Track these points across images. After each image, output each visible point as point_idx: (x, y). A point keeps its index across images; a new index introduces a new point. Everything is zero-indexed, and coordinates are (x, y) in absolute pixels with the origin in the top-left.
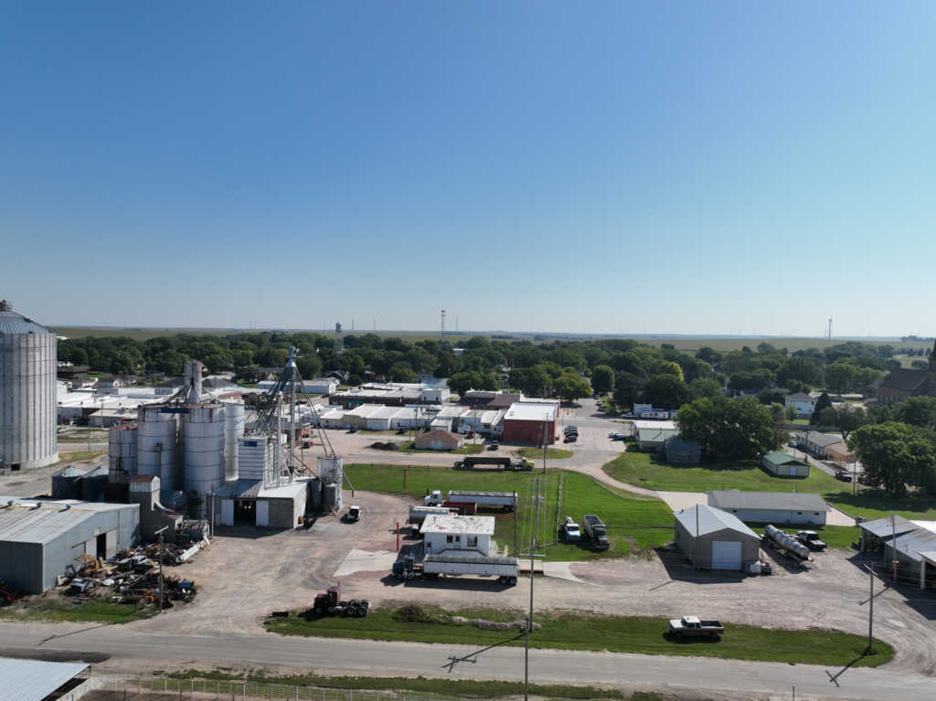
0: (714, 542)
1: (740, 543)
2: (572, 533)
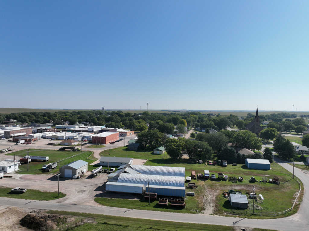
0: (65, 169)
1: (71, 170)
2: (43, 167)
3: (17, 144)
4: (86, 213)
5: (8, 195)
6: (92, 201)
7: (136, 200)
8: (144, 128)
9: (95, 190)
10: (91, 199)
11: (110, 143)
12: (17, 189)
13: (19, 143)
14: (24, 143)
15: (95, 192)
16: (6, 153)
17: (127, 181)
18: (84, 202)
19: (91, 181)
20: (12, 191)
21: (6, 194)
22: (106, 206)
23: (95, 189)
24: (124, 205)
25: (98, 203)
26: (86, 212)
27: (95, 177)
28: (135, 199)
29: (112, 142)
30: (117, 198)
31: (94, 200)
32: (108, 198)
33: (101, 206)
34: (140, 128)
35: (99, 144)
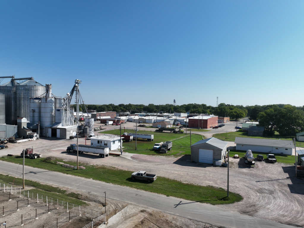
0: (200, 149)
1: (212, 151)
2: (155, 146)
3: (106, 125)
5: (128, 182)
8: (242, 115)
11: (211, 127)
12: (142, 174)
13: (108, 124)
14: (113, 125)
16: (99, 131)
20: (133, 176)
21: (125, 181)
29: (213, 126)
34: (237, 115)
35: (200, 128)
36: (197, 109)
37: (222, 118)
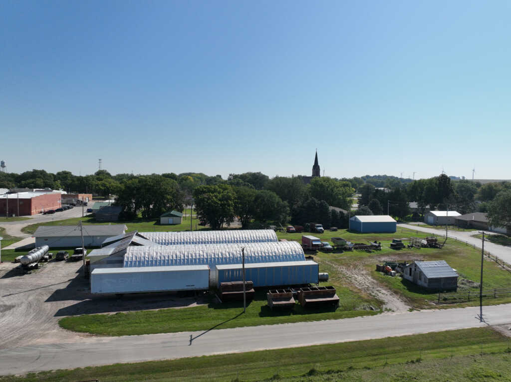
4: (44, 373)
6: (55, 331)
7: (196, 307)
9: (48, 301)
10: (46, 325)
11: (41, 212)
15: (49, 304)
17: (152, 261)
18: (20, 339)
19: (21, 281)
22: (113, 335)
23: (46, 298)
24: (173, 325)
25: (80, 331)
26: (46, 368)
27: (32, 271)
28: (195, 305)
29: (46, 211)
30: (135, 309)
31: (57, 326)
32: (105, 314)
33: (94, 339)
34: (105, 190)
35: (14, 216)
36: (34, 180)
37: (74, 195)
